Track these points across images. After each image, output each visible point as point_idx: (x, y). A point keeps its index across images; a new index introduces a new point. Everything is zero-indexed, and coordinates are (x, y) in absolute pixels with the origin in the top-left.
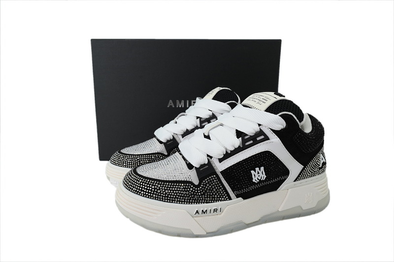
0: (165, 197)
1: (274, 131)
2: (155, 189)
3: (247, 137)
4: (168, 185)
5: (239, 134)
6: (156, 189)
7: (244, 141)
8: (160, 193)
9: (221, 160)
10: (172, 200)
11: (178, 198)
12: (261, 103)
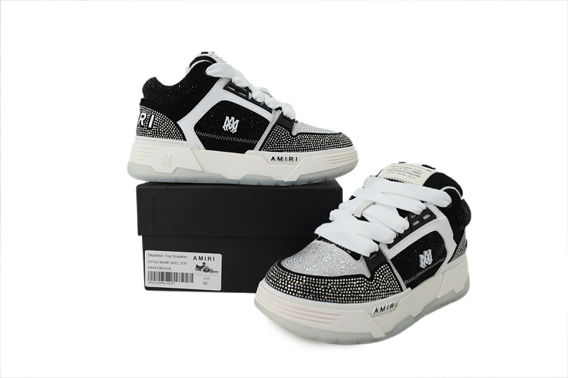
0: (339, 297)
1: (440, 208)
2: (325, 288)
3: (412, 217)
4: (339, 282)
5: (403, 213)
6: (327, 288)
7: (411, 221)
8: (332, 292)
9: (390, 246)
10: (348, 300)
11: (353, 297)
12: (414, 176)
